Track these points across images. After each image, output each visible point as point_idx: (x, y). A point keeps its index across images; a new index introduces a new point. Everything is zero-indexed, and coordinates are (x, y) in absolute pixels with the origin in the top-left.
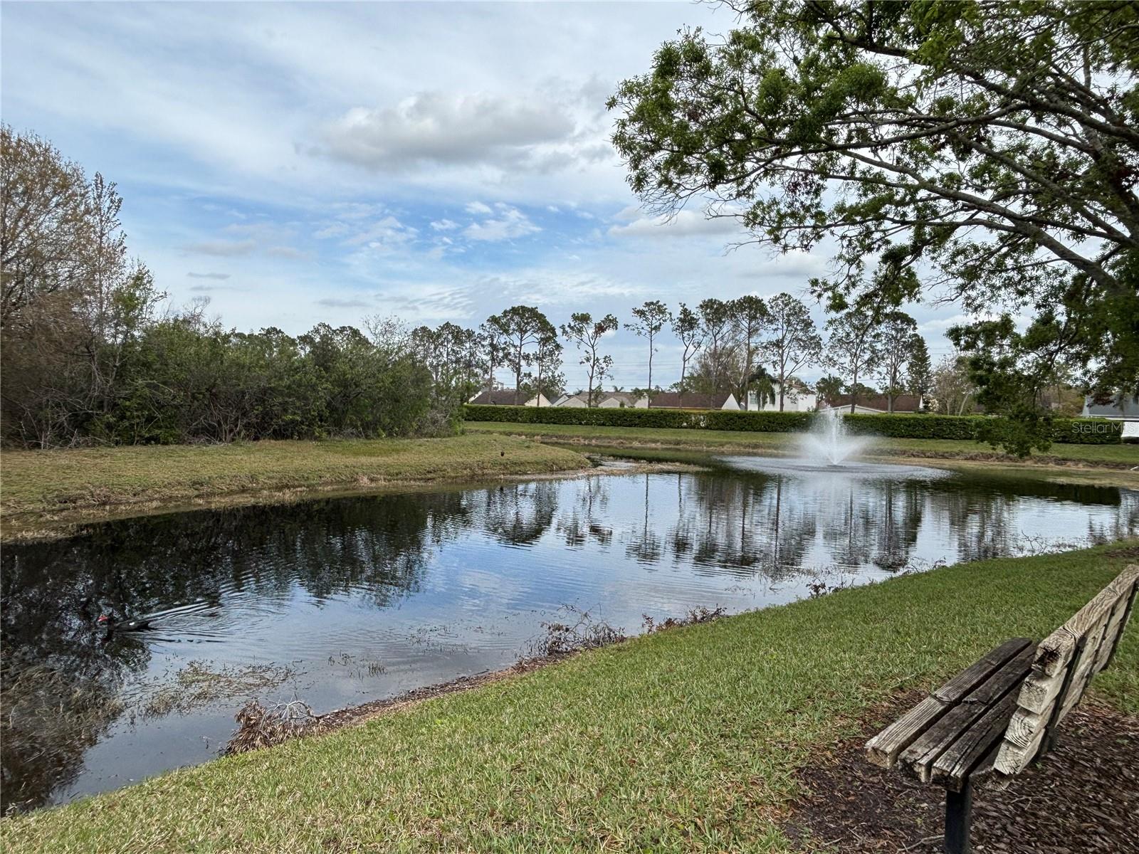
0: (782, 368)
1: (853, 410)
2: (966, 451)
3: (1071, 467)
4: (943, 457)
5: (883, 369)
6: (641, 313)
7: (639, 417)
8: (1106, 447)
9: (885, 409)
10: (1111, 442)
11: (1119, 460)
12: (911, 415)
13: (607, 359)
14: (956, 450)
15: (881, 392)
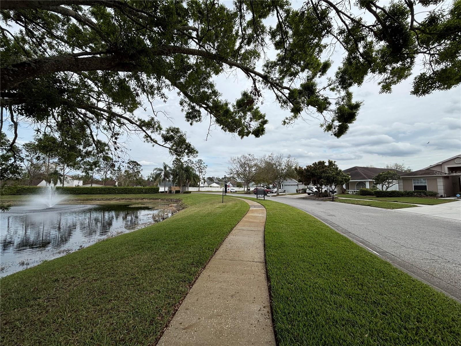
0: (64, 171)
1: (92, 185)
2: (116, 197)
3: (145, 201)
4: (109, 200)
5: (102, 173)
8: (154, 194)
9: (102, 185)
10: (156, 193)
11: (157, 197)
12: (112, 187)
14: (113, 198)
15: (100, 180)
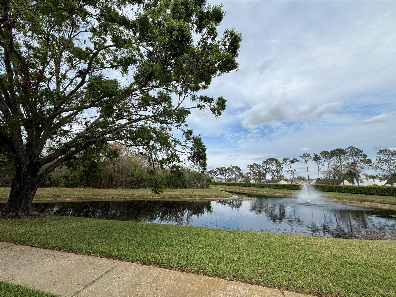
6: (302, 157)
7: (284, 186)
13: (295, 170)
